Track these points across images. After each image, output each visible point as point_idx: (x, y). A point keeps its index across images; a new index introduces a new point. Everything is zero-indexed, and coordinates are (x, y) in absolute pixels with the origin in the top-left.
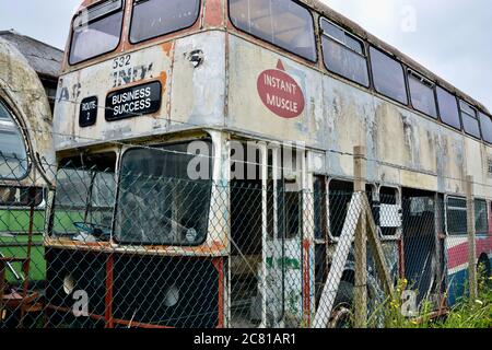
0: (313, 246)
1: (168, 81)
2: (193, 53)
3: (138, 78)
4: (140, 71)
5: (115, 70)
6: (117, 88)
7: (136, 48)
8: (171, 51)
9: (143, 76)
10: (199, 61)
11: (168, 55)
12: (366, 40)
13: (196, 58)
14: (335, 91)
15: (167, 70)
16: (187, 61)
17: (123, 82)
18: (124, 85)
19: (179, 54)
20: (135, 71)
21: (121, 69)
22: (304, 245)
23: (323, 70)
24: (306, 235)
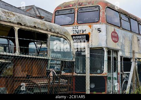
0: (120, 74)
1: (91, 35)
2: (98, 29)
3: (81, 33)
4: (82, 31)
5: (73, 30)
6: (74, 34)
7: (80, 25)
8: (92, 27)
9: (83, 32)
10: (100, 31)
11: (91, 28)
12: (130, 17)
13: (99, 30)
14: (124, 34)
15: (91, 32)
16: (97, 31)
17: (76, 33)
18: (76, 34)
19: (94, 28)
20: (80, 31)
21: (75, 30)
22: (118, 74)
23: (122, 29)
24: (118, 72)
